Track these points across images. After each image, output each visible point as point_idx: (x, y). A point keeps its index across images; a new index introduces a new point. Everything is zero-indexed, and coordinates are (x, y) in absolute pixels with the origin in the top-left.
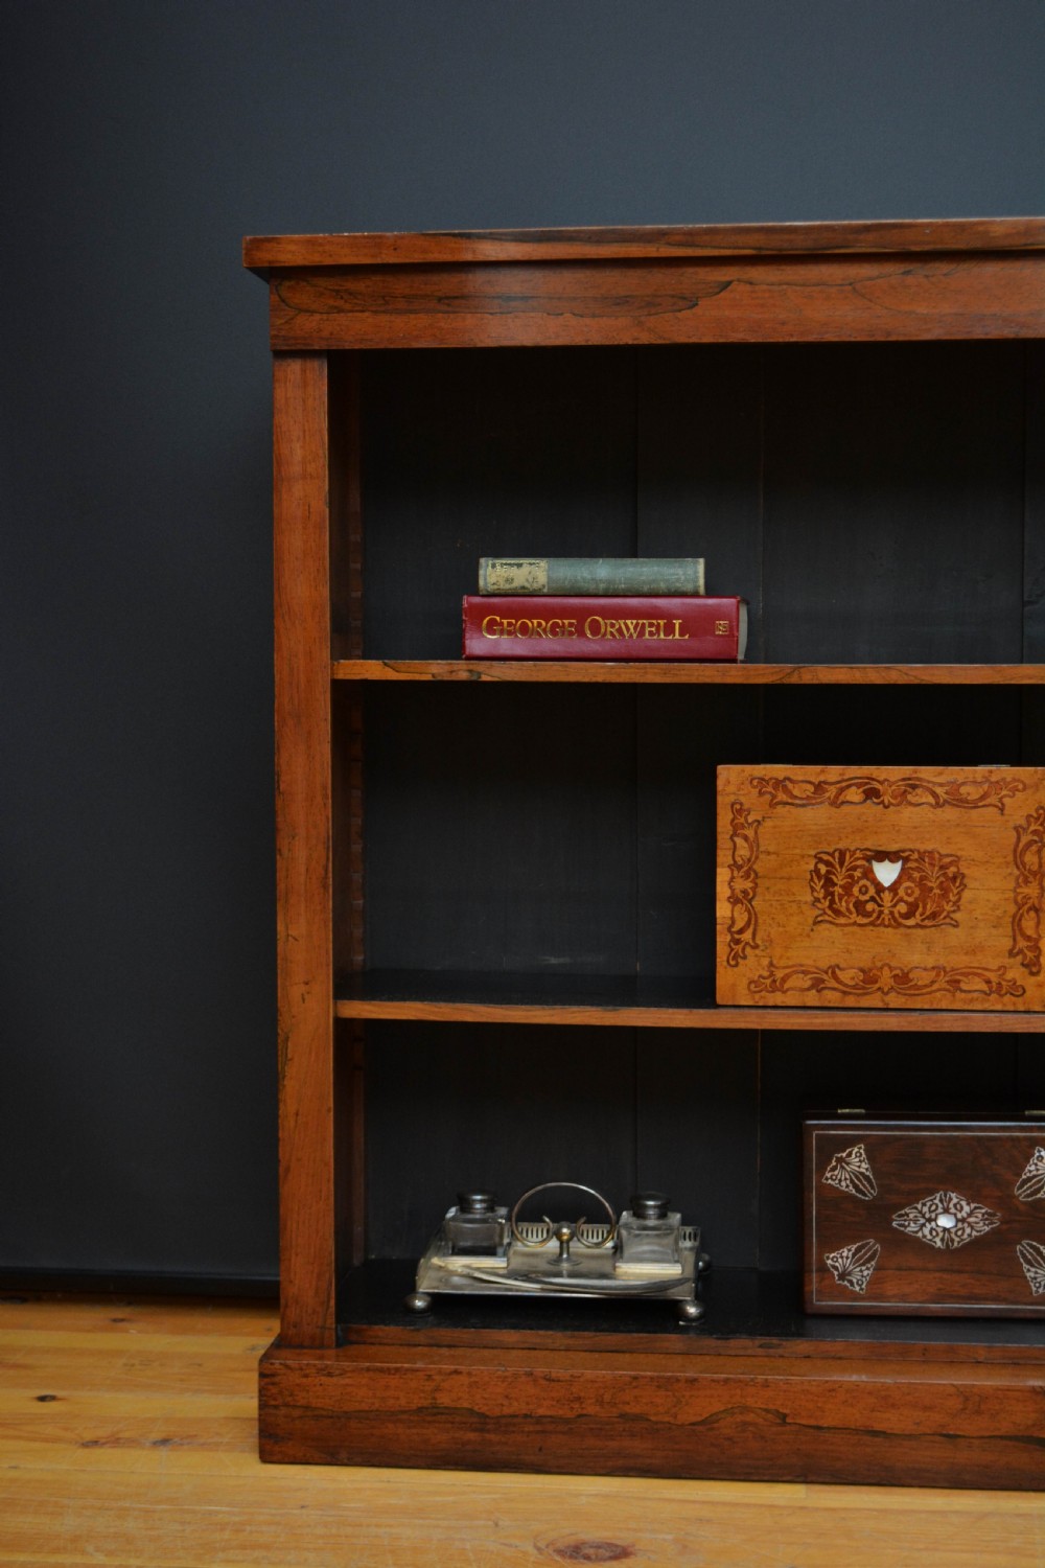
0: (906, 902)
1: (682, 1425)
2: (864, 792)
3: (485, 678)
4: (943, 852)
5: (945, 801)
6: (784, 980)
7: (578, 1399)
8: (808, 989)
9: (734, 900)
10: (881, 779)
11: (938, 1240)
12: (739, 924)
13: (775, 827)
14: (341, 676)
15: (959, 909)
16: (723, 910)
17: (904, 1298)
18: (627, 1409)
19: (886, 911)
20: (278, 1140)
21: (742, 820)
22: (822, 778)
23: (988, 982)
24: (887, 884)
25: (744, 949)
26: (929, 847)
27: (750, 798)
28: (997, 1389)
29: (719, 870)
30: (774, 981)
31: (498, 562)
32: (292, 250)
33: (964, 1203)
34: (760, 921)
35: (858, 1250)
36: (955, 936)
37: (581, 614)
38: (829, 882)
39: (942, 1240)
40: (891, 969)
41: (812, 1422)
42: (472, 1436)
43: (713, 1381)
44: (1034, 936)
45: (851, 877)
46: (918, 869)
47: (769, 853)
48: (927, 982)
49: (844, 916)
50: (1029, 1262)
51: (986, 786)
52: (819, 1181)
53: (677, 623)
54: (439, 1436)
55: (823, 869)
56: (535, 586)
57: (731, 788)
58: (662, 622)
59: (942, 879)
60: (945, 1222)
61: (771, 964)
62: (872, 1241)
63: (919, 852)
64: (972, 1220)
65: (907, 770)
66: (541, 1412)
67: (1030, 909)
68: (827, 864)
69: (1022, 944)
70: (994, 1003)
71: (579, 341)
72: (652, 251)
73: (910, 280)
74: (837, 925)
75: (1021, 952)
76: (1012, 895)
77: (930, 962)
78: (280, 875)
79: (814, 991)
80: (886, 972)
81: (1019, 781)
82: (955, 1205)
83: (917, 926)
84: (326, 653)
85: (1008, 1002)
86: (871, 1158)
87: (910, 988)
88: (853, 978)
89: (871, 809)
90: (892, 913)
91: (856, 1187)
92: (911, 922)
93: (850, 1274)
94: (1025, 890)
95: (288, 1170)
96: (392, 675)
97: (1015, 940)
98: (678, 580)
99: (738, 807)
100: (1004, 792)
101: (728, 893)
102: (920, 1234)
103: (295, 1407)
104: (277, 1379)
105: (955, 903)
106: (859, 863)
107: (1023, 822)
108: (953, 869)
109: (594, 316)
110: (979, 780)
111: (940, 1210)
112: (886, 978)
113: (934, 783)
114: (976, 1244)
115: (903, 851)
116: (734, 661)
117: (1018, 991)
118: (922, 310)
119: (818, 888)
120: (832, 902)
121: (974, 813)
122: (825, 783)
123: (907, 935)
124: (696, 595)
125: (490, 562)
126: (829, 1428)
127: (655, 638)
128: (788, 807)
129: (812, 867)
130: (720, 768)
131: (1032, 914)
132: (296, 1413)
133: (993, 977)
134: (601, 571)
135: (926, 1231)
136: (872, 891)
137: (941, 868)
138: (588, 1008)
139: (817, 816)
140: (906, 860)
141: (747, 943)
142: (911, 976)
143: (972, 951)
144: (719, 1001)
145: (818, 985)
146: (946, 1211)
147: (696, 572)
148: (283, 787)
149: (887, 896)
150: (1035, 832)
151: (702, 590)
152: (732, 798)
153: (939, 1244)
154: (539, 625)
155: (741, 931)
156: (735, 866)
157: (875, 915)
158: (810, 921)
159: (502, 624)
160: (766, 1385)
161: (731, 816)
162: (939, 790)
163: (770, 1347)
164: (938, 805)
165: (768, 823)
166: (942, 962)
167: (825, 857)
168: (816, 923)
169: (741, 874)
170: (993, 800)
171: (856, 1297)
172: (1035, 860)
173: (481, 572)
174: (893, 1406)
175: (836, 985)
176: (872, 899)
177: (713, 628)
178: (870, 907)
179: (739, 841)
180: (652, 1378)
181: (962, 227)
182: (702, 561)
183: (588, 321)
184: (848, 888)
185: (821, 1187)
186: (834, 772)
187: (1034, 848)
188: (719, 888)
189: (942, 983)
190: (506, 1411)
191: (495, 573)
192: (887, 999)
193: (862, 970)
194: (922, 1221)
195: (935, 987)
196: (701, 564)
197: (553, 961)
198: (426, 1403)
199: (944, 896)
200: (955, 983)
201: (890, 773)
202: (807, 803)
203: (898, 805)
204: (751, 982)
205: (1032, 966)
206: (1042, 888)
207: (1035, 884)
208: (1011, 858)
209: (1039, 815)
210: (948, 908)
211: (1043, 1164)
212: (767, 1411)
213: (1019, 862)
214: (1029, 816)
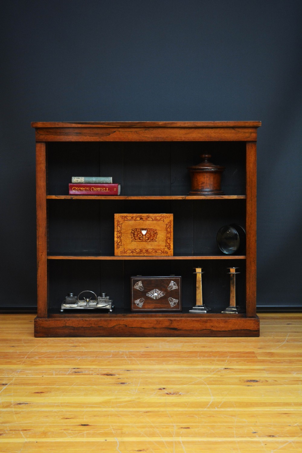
0: (147, 237)
1: (109, 328)
2: (140, 218)
3: (73, 199)
4: (154, 229)
5: (154, 220)
6: (126, 251)
7: (91, 324)
8: (130, 253)
9: (118, 237)
10: (143, 216)
12: (119, 242)
14: (48, 198)
16: (116, 239)
17: (149, 308)
18: (99, 325)
19: (144, 239)
20: (37, 280)
21: (119, 223)
22: (133, 216)
23: (162, 251)
24: (144, 234)
25: (119, 246)
26: (151, 228)
27: (120, 219)
28: (162, 320)
29: (115, 232)
31: (75, 178)
32: (40, 125)
33: (159, 291)
34: (122, 241)
35: (140, 300)
36: (156, 243)
37: (90, 187)
38: (134, 234)
40: (145, 249)
41: (131, 326)
42: (72, 331)
43: (114, 320)
44: (170, 243)
45: (138, 233)
46: (149, 232)
47: (123, 229)
48: (151, 251)
49: (137, 240)
50: (170, 301)
51: (161, 217)
52: (133, 288)
53: (107, 189)
54: (67, 331)
55: (133, 232)
56: (82, 182)
57: (117, 218)
58: (105, 188)
59: (154, 233)
60: (156, 294)
61: (124, 249)
62: (143, 298)
63: (149, 229)
64: (160, 294)
65: (147, 214)
66: (84, 326)
69: (167, 244)
70: (163, 255)
71: (90, 141)
72: (102, 126)
73: (146, 131)
74: (136, 242)
75: (167, 246)
76: (165, 236)
77: (152, 248)
78: (37, 233)
80: (144, 250)
81: (167, 216)
83: (149, 242)
84: (45, 194)
85: (165, 255)
86: (142, 283)
87: (148, 252)
88: (138, 251)
89: (141, 221)
91: (140, 289)
92: (148, 241)
93: (139, 304)
94: (168, 235)
95: (39, 286)
96: (57, 198)
97: (166, 244)
98: (107, 181)
100: (164, 218)
102: (151, 297)
103: (41, 327)
104: (38, 322)
105: (156, 237)
106: (139, 231)
107: (167, 223)
108: (155, 231)
109: (92, 136)
112: (144, 251)
114: (161, 298)
115: (147, 228)
116: (117, 195)
117: (167, 253)
118: (148, 136)
119: (132, 235)
120: (135, 237)
121: (159, 222)
124: (110, 183)
125: (74, 178)
126: (134, 327)
127: (103, 191)
128: (127, 221)
129: (131, 231)
130: (115, 214)
131: (169, 239)
132: (41, 328)
133: (162, 250)
134: (94, 179)
135: (152, 296)
136: (141, 236)
137: (154, 231)
138: (92, 256)
139: (132, 222)
140: (147, 230)
142: (148, 250)
143: (159, 246)
144: (115, 255)
145: (132, 252)
146: (156, 292)
148: (38, 218)
149: (144, 236)
150: (169, 225)
151: (112, 182)
152: (117, 220)
153: (154, 298)
154: (83, 189)
155: (119, 243)
156: (118, 231)
157: (142, 240)
159: (76, 189)
160: (123, 320)
161: (117, 223)
162: (153, 218)
163: (124, 315)
164: (153, 220)
165: (123, 224)
166: (154, 248)
167: (133, 230)
168: (132, 241)
169: (119, 233)
170: (162, 219)
171: (140, 308)
172: (169, 230)
173: (72, 179)
174: (145, 323)
175: (135, 252)
176: (142, 237)
177: (114, 189)
178: (141, 238)
179: (118, 227)
180: (104, 320)
181: (154, 123)
182: (111, 177)
183: (91, 137)
184: (137, 235)
185: (134, 289)
186: (135, 215)
187: (169, 228)
188: (115, 235)
189: (154, 251)
190: (79, 326)
191: (75, 180)
192: (144, 254)
193: (140, 249)
194: (151, 294)
195: (153, 252)
196: (111, 178)
197: (85, 251)
198: (64, 325)
199: (154, 236)
200: (156, 251)
201: (145, 215)
202: (130, 220)
203: (146, 220)
204: (121, 252)
205: (169, 248)
206: (171, 235)
207: (169, 234)
208: (165, 229)
209: (170, 222)
210: (154, 238)
211: (173, 284)
212: (123, 325)
213: (167, 230)
214: (168, 222)
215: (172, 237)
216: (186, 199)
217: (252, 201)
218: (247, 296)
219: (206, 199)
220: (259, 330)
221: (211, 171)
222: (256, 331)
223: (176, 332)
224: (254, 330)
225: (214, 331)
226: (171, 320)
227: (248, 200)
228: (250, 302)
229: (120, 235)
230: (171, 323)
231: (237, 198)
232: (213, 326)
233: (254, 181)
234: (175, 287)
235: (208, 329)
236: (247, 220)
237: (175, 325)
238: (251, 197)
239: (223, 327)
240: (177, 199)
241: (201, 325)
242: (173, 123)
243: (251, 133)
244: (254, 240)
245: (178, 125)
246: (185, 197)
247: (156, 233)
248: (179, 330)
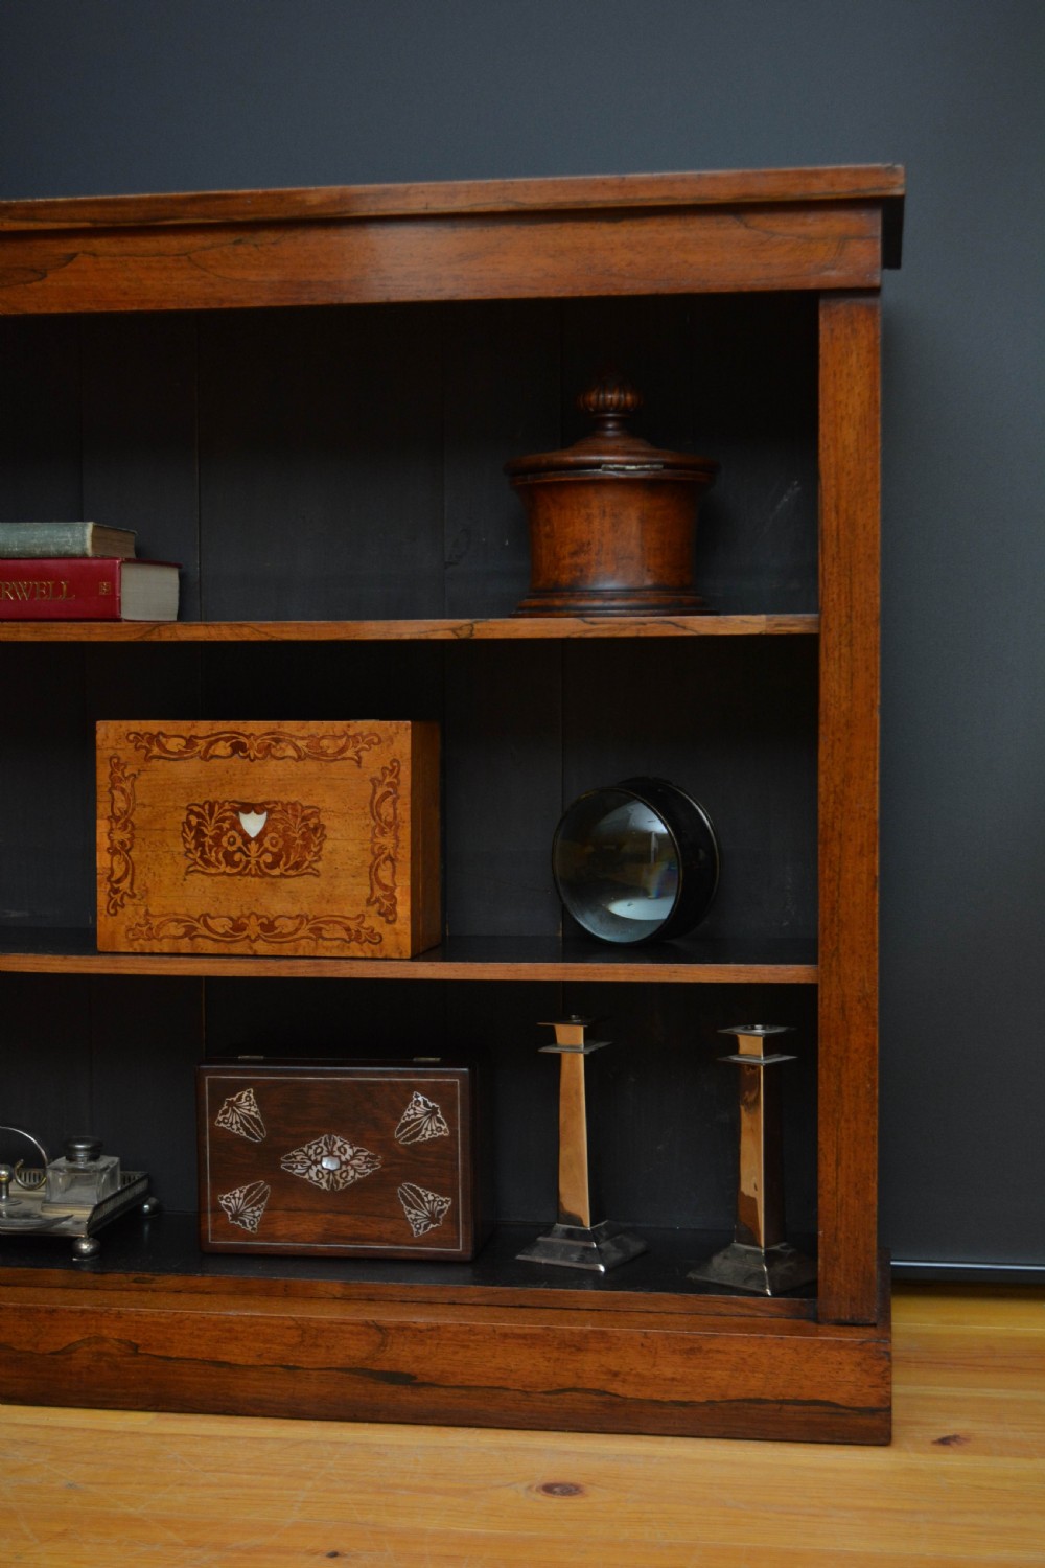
0: (271, 852)
1: (43, 1355)
2: (231, 746)
4: (305, 804)
5: (307, 756)
6: (159, 928)
8: (181, 937)
9: (113, 851)
10: (247, 733)
11: (323, 1182)
12: (118, 873)
13: (150, 780)
15: (320, 859)
16: (103, 860)
17: (293, 1238)
19: (253, 862)
21: (120, 774)
22: (193, 733)
23: (348, 930)
24: (253, 835)
25: (122, 898)
26: (293, 798)
27: (126, 752)
28: (331, 1322)
29: (99, 822)
30: (151, 929)
33: (347, 1146)
34: (137, 871)
35: (249, 1191)
36: (316, 885)
38: (200, 834)
39: (328, 1181)
40: (259, 917)
41: (162, 1353)
43: (71, 1312)
44: (391, 885)
45: (220, 828)
46: (281, 820)
47: (144, 806)
48: (291, 929)
49: (214, 866)
50: (409, 1204)
51: (344, 739)
52: (212, 1124)
53: (64, 584)
55: (194, 820)
57: (108, 745)
58: (50, 583)
59: (304, 830)
60: (330, 1164)
61: (147, 912)
62: (262, 1182)
63: (282, 803)
64: (355, 1162)
65: (272, 725)
67: (386, 859)
68: (198, 815)
69: (379, 892)
70: (355, 949)
73: (241, 249)
74: (210, 875)
75: (378, 900)
76: (368, 845)
77: (295, 911)
79: (187, 939)
80: (253, 921)
81: (376, 734)
82: (339, 1148)
83: (282, 875)
85: (367, 950)
86: (260, 1102)
87: (276, 936)
88: (223, 926)
89: (237, 761)
90: (258, 863)
91: (246, 1130)
92: (276, 872)
93: (242, 1214)
94: (382, 841)
97: (372, 889)
98: (65, 542)
99: (116, 761)
100: (362, 745)
101: (107, 844)
102: (307, 1177)
105: (316, 853)
106: (228, 814)
107: (379, 775)
108: (314, 820)
110: (338, 734)
111: (325, 1153)
112: (253, 928)
113: (297, 738)
114: (359, 1186)
115: (268, 803)
116: (117, 620)
117: (375, 938)
118: (253, 277)
119: (189, 839)
120: (203, 852)
121: (333, 766)
122: (196, 737)
123: (272, 884)
124: (86, 557)
126: (177, 1359)
127: (45, 599)
128: (162, 761)
129: (184, 819)
130: (98, 724)
131: (388, 863)
133: (353, 925)
135: (312, 1173)
136: (239, 842)
137: (304, 819)
139: (189, 770)
140: (270, 812)
141: (125, 893)
142: (277, 924)
143: (332, 900)
144: (100, 947)
145: (190, 933)
146: (331, 1154)
147: (83, 534)
149: (253, 846)
150: (390, 784)
151: (91, 552)
152: (111, 752)
153: (325, 1186)
155: (119, 881)
156: (113, 818)
157: (242, 866)
158: (183, 871)
160: (119, 1316)
161: (109, 770)
162: (300, 744)
164: (300, 758)
165: (144, 776)
166: (306, 909)
167: (196, 809)
168: (187, 873)
169: (119, 825)
170: (350, 753)
171: (248, 1236)
172: (391, 811)
174: (236, 1338)
175: (207, 933)
176: (240, 850)
177: (97, 589)
178: (238, 857)
179: (116, 794)
180: (15, 1309)
181: (281, 197)
182: (89, 525)
184: (217, 839)
185: (213, 1129)
186: (203, 727)
187: (390, 799)
188: (98, 840)
189: (304, 930)
192: (254, 946)
194: (309, 1163)
195: (300, 934)
199: (306, 847)
200: (317, 931)
201: (256, 727)
202: (179, 756)
203: (264, 758)
204: (129, 929)
205: (388, 915)
206: (397, 838)
207: (390, 834)
208: (368, 809)
209: (394, 769)
210: (310, 858)
211: (421, 1109)
212: (119, 1341)
213: (375, 814)
214: (384, 768)
215: (405, 854)
216: (477, 635)
217: (850, 645)
218: (825, 1202)
219: (590, 635)
220: (889, 1409)
221: (621, 475)
222: (873, 1411)
223: (407, 1397)
224: (859, 1404)
225: (624, 1401)
226: (380, 1328)
227: (828, 641)
228: (841, 1235)
229: (126, 836)
230: (383, 1345)
231: (770, 631)
232: (616, 1374)
233: (865, 526)
234: (433, 1129)
235: (589, 1386)
236: (822, 757)
237: (402, 1356)
238: (844, 619)
239: (673, 1379)
240: (423, 636)
241: (548, 1360)
242: (386, 193)
243: (843, 240)
244: (864, 877)
245: (416, 206)
246: (472, 625)
247: (315, 829)
248: (424, 1384)
